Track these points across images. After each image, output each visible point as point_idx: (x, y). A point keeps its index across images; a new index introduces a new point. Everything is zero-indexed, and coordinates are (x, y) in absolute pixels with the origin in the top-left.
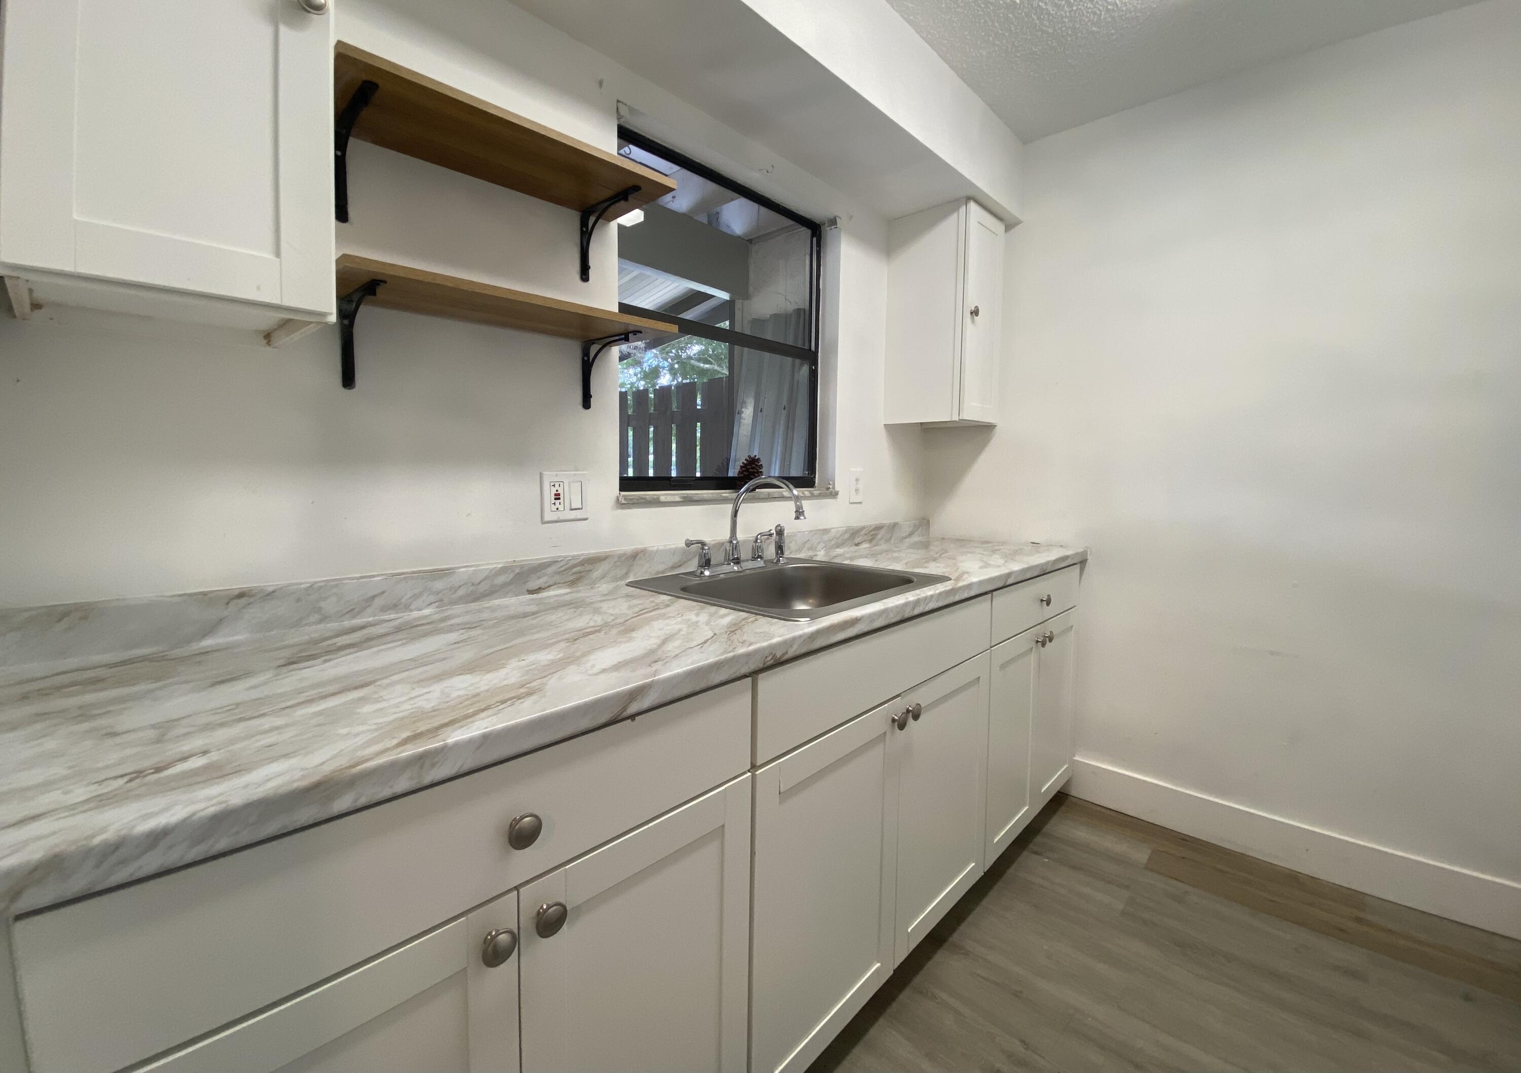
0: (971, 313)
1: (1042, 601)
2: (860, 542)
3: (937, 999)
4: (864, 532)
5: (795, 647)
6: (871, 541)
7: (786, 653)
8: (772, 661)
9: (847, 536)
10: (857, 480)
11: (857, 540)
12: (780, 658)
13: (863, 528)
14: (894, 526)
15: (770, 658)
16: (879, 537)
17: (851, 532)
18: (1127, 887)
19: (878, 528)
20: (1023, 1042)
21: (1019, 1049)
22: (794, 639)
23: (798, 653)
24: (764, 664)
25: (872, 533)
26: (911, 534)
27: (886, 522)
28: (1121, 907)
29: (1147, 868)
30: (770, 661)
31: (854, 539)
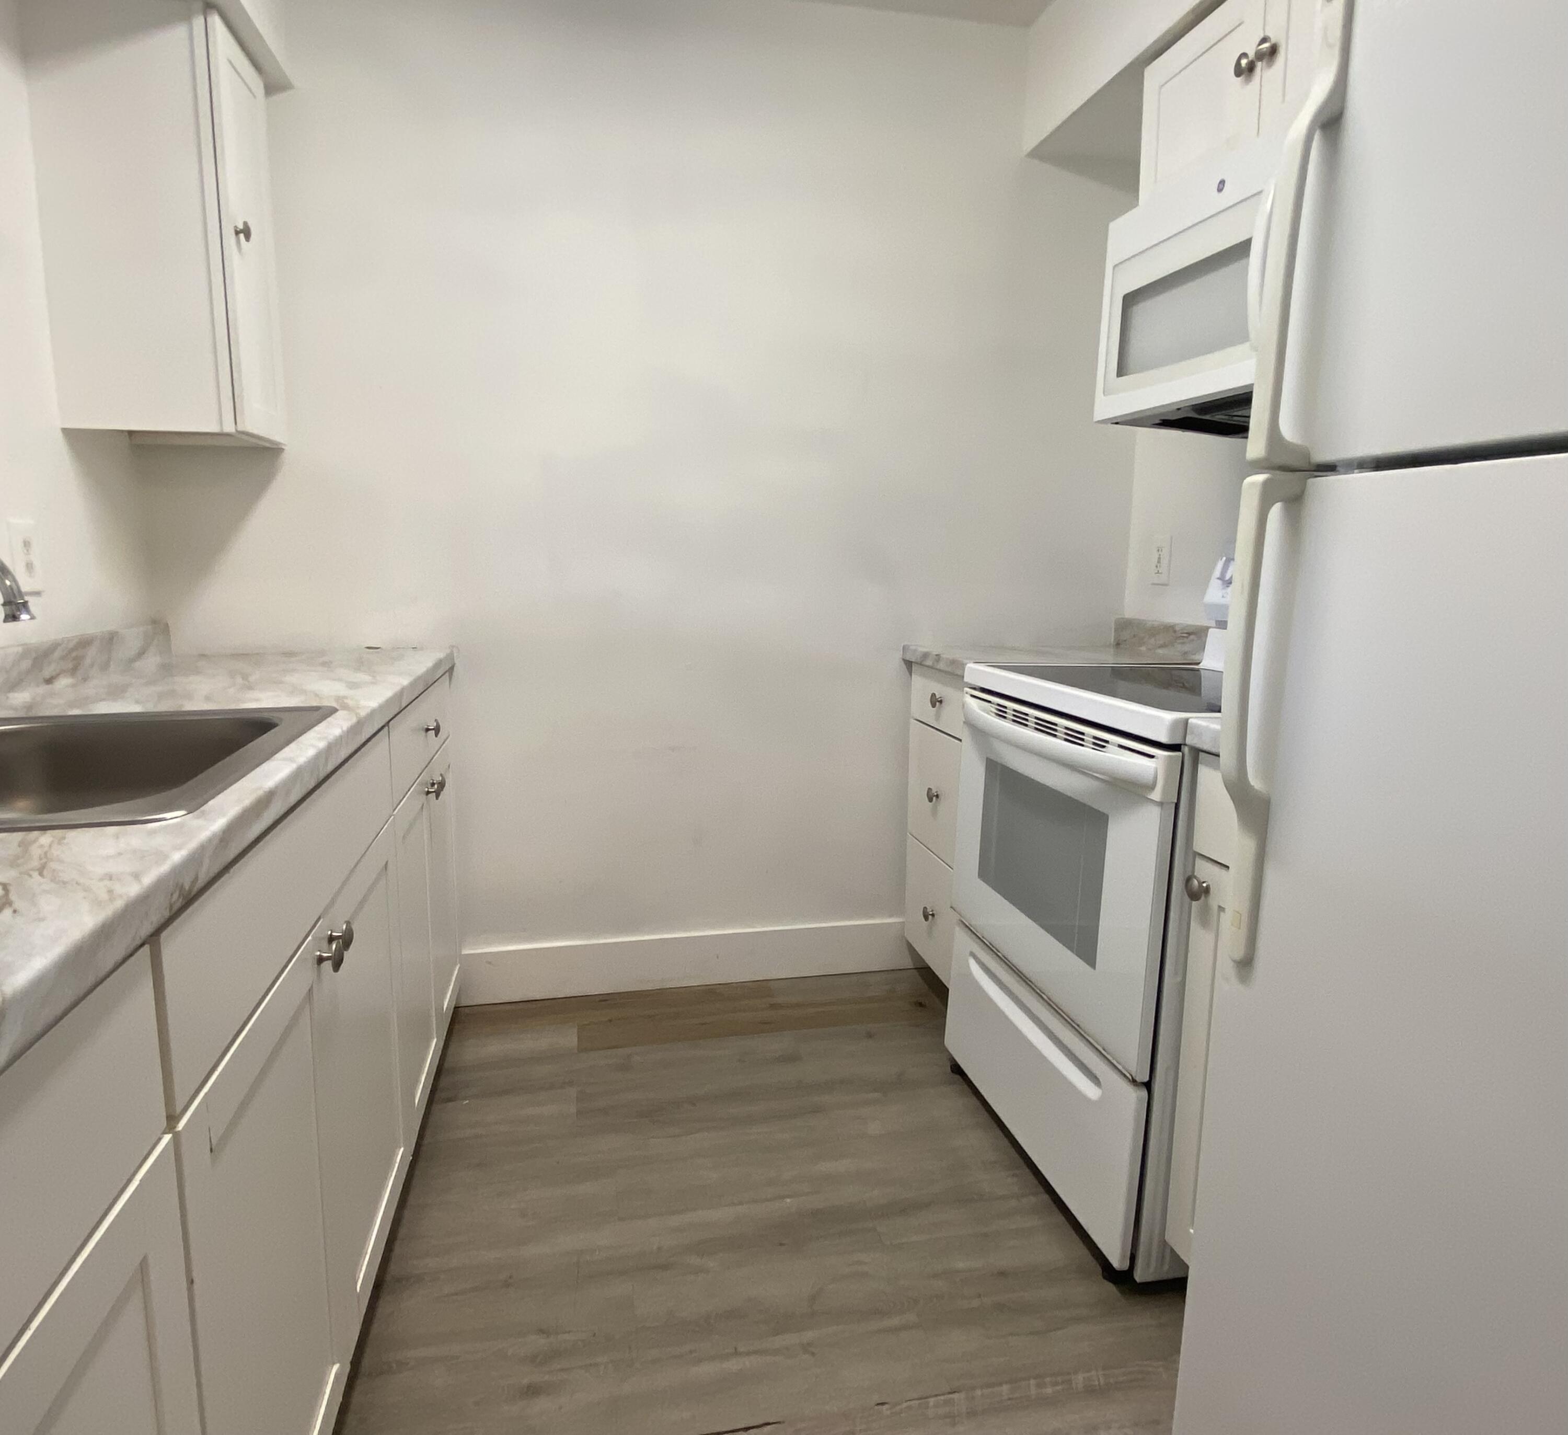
0: (237, 233)
1: (428, 730)
2: (54, 674)
3: (408, 1364)
4: (57, 654)
5: (206, 862)
6: (73, 671)
7: (196, 878)
8: (181, 900)
9: (26, 664)
10: (27, 544)
11: (47, 672)
12: (190, 891)
13: (55, 646)
14: (110, 640)
15: (176, 896)
16: (88, 661)
17: (34, 655)
18: (571, 1083)
19: (84, 643)
20: (541, 1331)
21: (541, 1342)
22: (202, 848)
23: (212, 875)
24: (171, 910)
25: (74, 654)
26: (141, 654)
27: (91, 630)
28: (573, 1109)
29: (582, 1049)
30: (178, 900)
31: (41, 671)
